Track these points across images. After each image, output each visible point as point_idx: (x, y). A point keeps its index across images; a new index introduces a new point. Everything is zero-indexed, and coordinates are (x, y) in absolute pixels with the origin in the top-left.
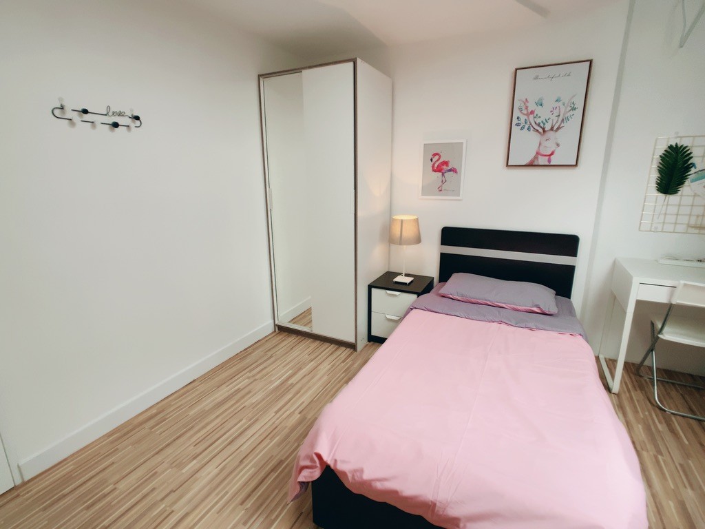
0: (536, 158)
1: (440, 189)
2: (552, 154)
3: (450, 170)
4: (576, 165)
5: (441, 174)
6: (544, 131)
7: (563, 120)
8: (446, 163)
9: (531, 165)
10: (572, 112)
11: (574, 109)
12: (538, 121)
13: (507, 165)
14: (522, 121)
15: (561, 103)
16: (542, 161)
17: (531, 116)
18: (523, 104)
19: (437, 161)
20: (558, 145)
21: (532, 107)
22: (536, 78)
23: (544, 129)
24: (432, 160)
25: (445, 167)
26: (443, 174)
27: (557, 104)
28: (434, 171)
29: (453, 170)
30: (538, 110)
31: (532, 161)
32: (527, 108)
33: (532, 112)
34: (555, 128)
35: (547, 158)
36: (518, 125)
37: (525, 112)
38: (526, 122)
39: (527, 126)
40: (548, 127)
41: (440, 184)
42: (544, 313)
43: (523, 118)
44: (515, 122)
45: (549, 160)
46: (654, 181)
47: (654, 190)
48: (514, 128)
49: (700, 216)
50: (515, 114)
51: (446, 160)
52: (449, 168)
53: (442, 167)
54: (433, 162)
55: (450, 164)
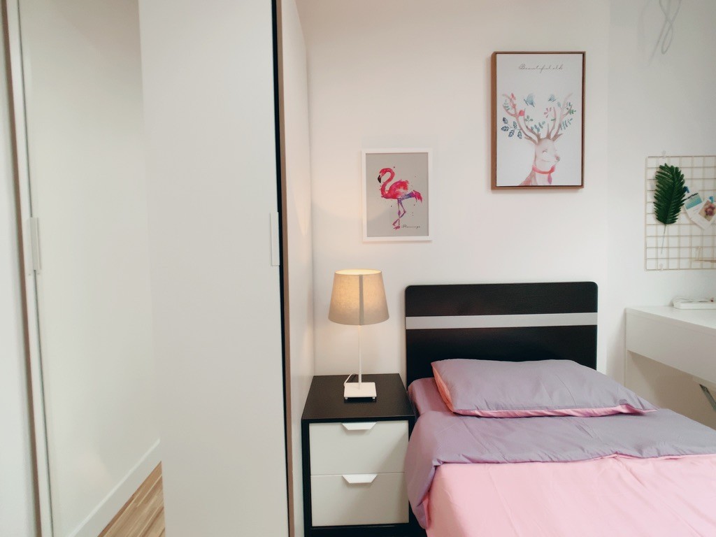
0: (532, 175)
1: (397, 225)
2: (552, 170)
3: (411, 195)
4: (582, 186)
5: (395, 201)
6: (540, 140)
7: (560, 126)
8: (403, 184)
9: (526, 187)
10: (569, 116)
11: (571, 112)
12: (531, 125)
13: (494, 186)
15: (556, 102)
16: (541, 180)
17: (521, 118)
18: (508, 101)
19: (389, 180)
20: (558, 158)
21: (521, 106)
22: (523, 67)
23: (538, 136)
24: (379, 179)
25: (401, 190)
26: (400, 202)
27: (551, 104)
28: (386, 197)
30: (529, 111)
31: (529, 180)
32: (514, 106)
33: (522, 113)
34: (552, 136)
35: (546, 176)
36: (505, 129)
37: (512, 111)
38: (515, 126)
39: (516, 132)
40: (543, 135)
41: (397, 217)
42: (634, 413)
43: (511, 120)
44: (500, 124)
45: (550, 180)
46: (651, 208)
47: (652, 219)
48: (500, 133)
49: (700, 248)
50: (501, 113)
51: (403, 180)
52: (409, 192)
53: (397, 190)
54: (382, 183)
55: (409, 186)
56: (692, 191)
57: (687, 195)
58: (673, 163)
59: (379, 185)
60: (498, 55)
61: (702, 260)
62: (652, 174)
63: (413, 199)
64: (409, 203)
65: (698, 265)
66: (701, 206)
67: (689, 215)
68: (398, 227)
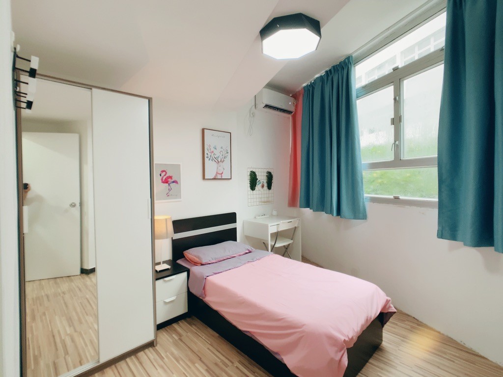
0: (216, 175)
1: (168, 194)
2: (222, 173)
3: (174, 182)
4: (231, 179)
7: (224, 158)
8: (171, 177)
9: (214, 179)
11: (227, 153)
12: (215, 156)
13: (204, 178)
14: (209, 156)
15: (223, 149)
16: (219, 177)
17: (212, 154)
18: (208, 147)
19: (165, 175)
20: (224, 169)
21: (213, 149)
22: (212, 135)
23: (218, 161)
24: (161, 175)
25: (170, 180)
26: (169, 185)
27: (221, 150)
28: (163, 182)
29: (176, 182)
30: (215, 151)
31: (215, 177)
32: (210, 149)
33: (213, 152)
34: (222, 161)
36: (207, 157)
37: (210, 151)
39: (211, 159)
40: (219, 161)
42: (250, 252)
43: (209, 154)
44: (206, 156)
45: (222, 176)
46: (249, 185)
47: (249, 188)
48: (206, 159)
49: (261, 198)
50: (206, 152)
51: (171, 175)
52: (173, 180)
53: (168, 180)
54: (161, 177)
55: (173, 178)
56: (259, 180)
57: (258, 181)
58: (254, 170)
60: (205, 130)
61: (262, 202)
62: (249, 174)
64: (173, 185)
65: (261, 203)
66: (261, 185)
67: (258, 187)
68: (168, 196)
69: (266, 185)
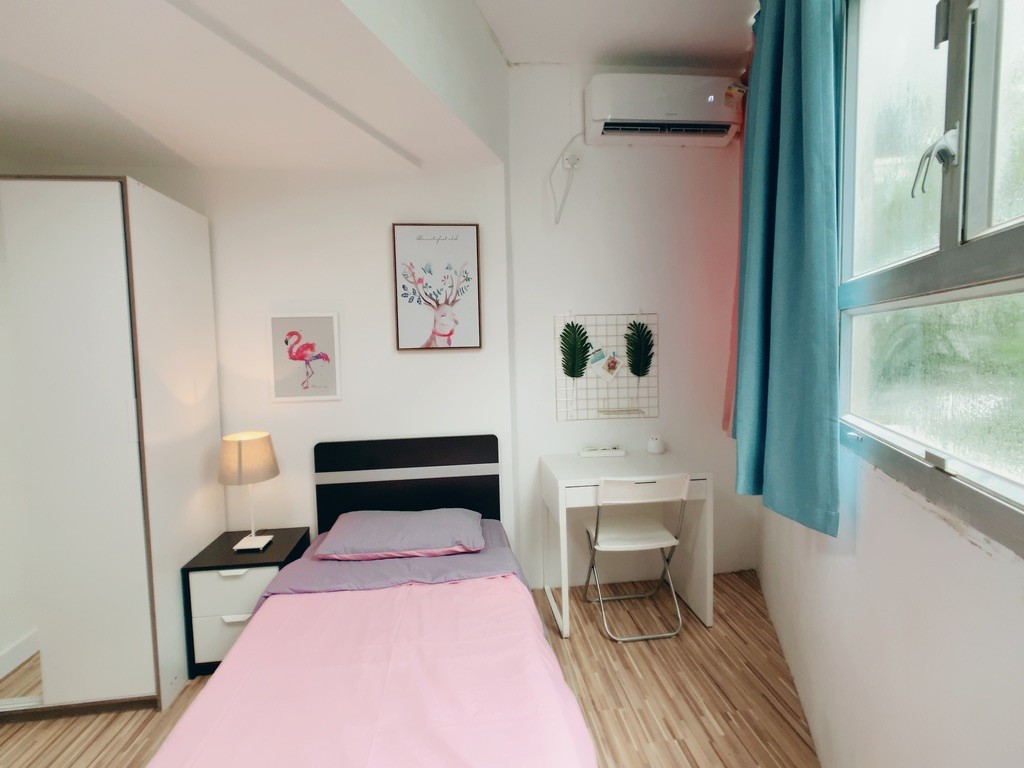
0: (432, 338)
1: (305, 385)
2: (451, 333)
3: (318, 357)
4: (481, 347)
5: (303, 363)
6: (438, 304)
7: (457, 292)
8: (310, 347)
9: (427, 348)
10: (466, 283)
11: (468, 279)
12: (429, 291)
14: (410, 291)
15: (452, 271)
16: (441, 342)
17: (420, 286)
18: (407, 270)
19: (297, 342)
20: (456, 322)
21: (419, 274)
22: (420, 238)
23: (437, 302)
24: (287, 343)
25: (309, 352)
26: (307, 363)
27: (448, 272)
28: (293, 358)
29: (324, 357)
30: (427, 278)
31: (429, 343)
32: (413, 275)
33: (421, 281)
34: (450, 301)
35: (446, 338)
36: (405, 295)
37: (411, 279)
38: (414, 293)
39: (416, 298)
40: (442, 300)
42: (468, 551)
43: (410, 287)
44: (401, 291)
45: (449, 342)
46: (561, 363)
47: (562, 371)
48: (401, 299)
49: (606, 400)
50: (401, 281)
51: (310, 342)
52: (316, 354)
53: (305, 352)
54: (289, 346)
55: (316, 348)
56: (596, 346)
57: (591, 351)
58: (578, 321)
59: (287, 348)
60: (396, 228)
61: (608, 412)
62: (559, 333)
63: (320, 361)
64: (316, 364)
65: (602, 415)
66: (604, 362)
67: (594, 369)
68: (307, 387)
69: (624, 361)
